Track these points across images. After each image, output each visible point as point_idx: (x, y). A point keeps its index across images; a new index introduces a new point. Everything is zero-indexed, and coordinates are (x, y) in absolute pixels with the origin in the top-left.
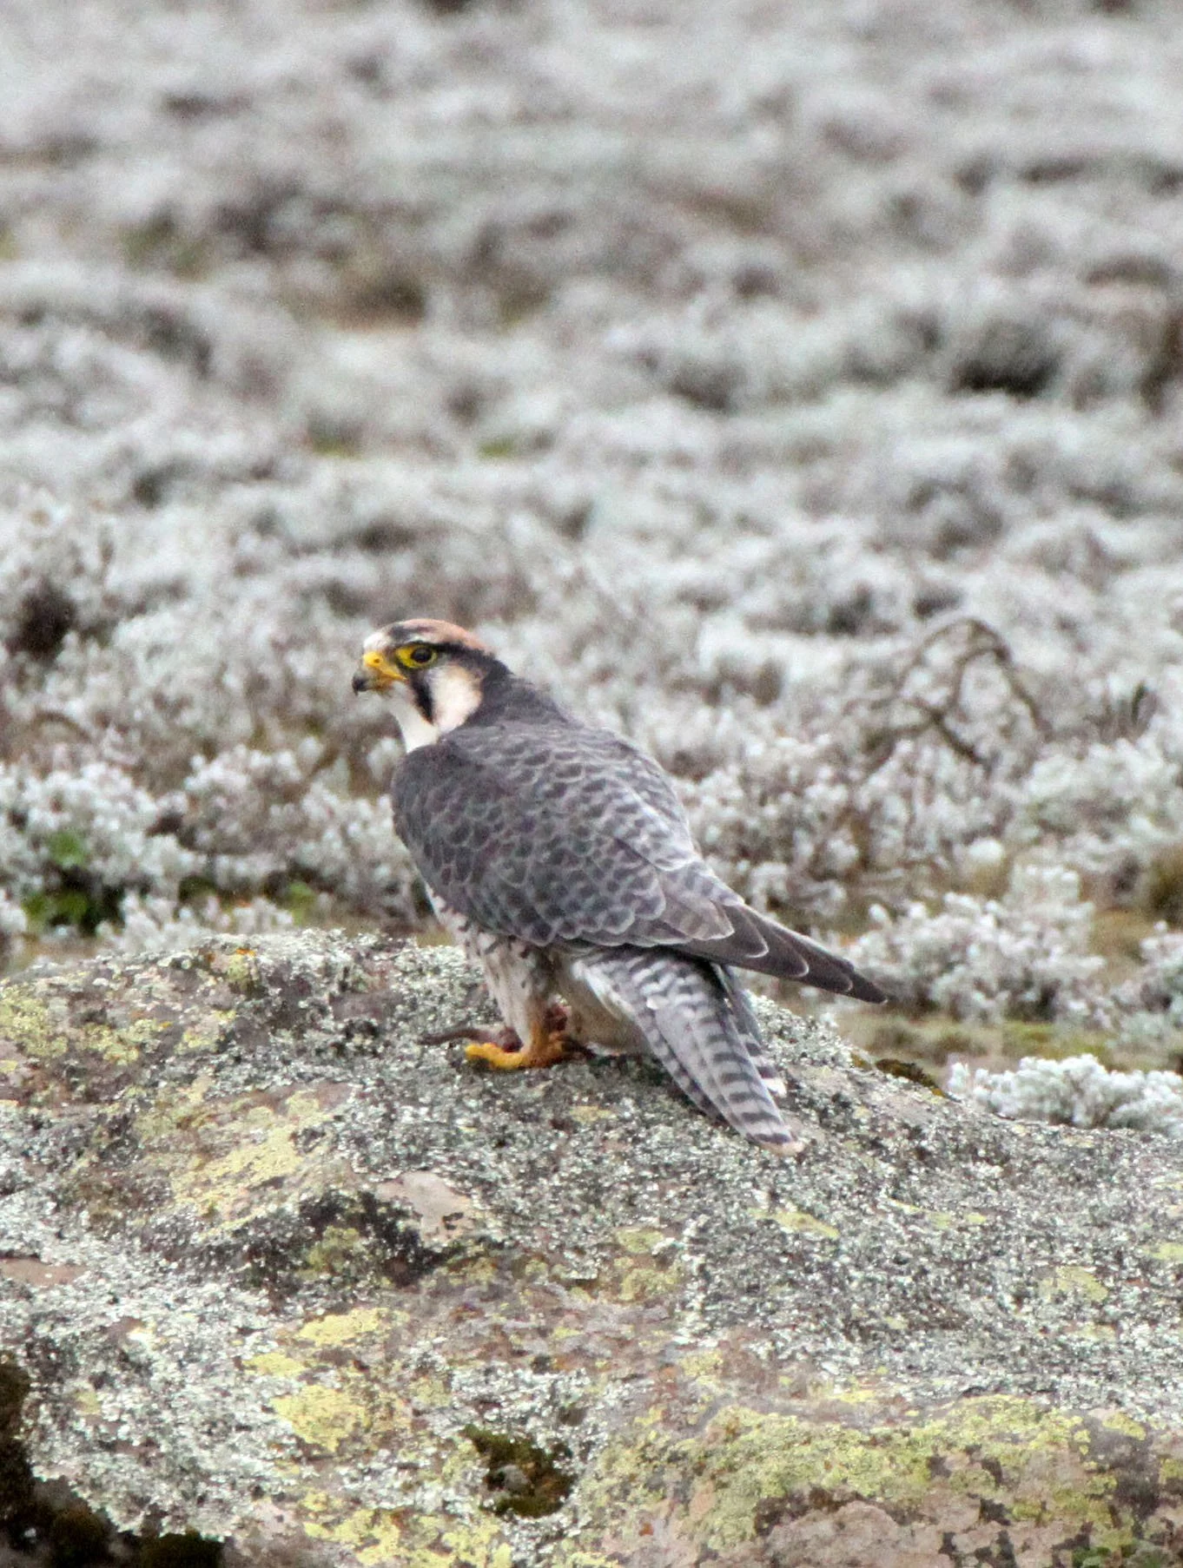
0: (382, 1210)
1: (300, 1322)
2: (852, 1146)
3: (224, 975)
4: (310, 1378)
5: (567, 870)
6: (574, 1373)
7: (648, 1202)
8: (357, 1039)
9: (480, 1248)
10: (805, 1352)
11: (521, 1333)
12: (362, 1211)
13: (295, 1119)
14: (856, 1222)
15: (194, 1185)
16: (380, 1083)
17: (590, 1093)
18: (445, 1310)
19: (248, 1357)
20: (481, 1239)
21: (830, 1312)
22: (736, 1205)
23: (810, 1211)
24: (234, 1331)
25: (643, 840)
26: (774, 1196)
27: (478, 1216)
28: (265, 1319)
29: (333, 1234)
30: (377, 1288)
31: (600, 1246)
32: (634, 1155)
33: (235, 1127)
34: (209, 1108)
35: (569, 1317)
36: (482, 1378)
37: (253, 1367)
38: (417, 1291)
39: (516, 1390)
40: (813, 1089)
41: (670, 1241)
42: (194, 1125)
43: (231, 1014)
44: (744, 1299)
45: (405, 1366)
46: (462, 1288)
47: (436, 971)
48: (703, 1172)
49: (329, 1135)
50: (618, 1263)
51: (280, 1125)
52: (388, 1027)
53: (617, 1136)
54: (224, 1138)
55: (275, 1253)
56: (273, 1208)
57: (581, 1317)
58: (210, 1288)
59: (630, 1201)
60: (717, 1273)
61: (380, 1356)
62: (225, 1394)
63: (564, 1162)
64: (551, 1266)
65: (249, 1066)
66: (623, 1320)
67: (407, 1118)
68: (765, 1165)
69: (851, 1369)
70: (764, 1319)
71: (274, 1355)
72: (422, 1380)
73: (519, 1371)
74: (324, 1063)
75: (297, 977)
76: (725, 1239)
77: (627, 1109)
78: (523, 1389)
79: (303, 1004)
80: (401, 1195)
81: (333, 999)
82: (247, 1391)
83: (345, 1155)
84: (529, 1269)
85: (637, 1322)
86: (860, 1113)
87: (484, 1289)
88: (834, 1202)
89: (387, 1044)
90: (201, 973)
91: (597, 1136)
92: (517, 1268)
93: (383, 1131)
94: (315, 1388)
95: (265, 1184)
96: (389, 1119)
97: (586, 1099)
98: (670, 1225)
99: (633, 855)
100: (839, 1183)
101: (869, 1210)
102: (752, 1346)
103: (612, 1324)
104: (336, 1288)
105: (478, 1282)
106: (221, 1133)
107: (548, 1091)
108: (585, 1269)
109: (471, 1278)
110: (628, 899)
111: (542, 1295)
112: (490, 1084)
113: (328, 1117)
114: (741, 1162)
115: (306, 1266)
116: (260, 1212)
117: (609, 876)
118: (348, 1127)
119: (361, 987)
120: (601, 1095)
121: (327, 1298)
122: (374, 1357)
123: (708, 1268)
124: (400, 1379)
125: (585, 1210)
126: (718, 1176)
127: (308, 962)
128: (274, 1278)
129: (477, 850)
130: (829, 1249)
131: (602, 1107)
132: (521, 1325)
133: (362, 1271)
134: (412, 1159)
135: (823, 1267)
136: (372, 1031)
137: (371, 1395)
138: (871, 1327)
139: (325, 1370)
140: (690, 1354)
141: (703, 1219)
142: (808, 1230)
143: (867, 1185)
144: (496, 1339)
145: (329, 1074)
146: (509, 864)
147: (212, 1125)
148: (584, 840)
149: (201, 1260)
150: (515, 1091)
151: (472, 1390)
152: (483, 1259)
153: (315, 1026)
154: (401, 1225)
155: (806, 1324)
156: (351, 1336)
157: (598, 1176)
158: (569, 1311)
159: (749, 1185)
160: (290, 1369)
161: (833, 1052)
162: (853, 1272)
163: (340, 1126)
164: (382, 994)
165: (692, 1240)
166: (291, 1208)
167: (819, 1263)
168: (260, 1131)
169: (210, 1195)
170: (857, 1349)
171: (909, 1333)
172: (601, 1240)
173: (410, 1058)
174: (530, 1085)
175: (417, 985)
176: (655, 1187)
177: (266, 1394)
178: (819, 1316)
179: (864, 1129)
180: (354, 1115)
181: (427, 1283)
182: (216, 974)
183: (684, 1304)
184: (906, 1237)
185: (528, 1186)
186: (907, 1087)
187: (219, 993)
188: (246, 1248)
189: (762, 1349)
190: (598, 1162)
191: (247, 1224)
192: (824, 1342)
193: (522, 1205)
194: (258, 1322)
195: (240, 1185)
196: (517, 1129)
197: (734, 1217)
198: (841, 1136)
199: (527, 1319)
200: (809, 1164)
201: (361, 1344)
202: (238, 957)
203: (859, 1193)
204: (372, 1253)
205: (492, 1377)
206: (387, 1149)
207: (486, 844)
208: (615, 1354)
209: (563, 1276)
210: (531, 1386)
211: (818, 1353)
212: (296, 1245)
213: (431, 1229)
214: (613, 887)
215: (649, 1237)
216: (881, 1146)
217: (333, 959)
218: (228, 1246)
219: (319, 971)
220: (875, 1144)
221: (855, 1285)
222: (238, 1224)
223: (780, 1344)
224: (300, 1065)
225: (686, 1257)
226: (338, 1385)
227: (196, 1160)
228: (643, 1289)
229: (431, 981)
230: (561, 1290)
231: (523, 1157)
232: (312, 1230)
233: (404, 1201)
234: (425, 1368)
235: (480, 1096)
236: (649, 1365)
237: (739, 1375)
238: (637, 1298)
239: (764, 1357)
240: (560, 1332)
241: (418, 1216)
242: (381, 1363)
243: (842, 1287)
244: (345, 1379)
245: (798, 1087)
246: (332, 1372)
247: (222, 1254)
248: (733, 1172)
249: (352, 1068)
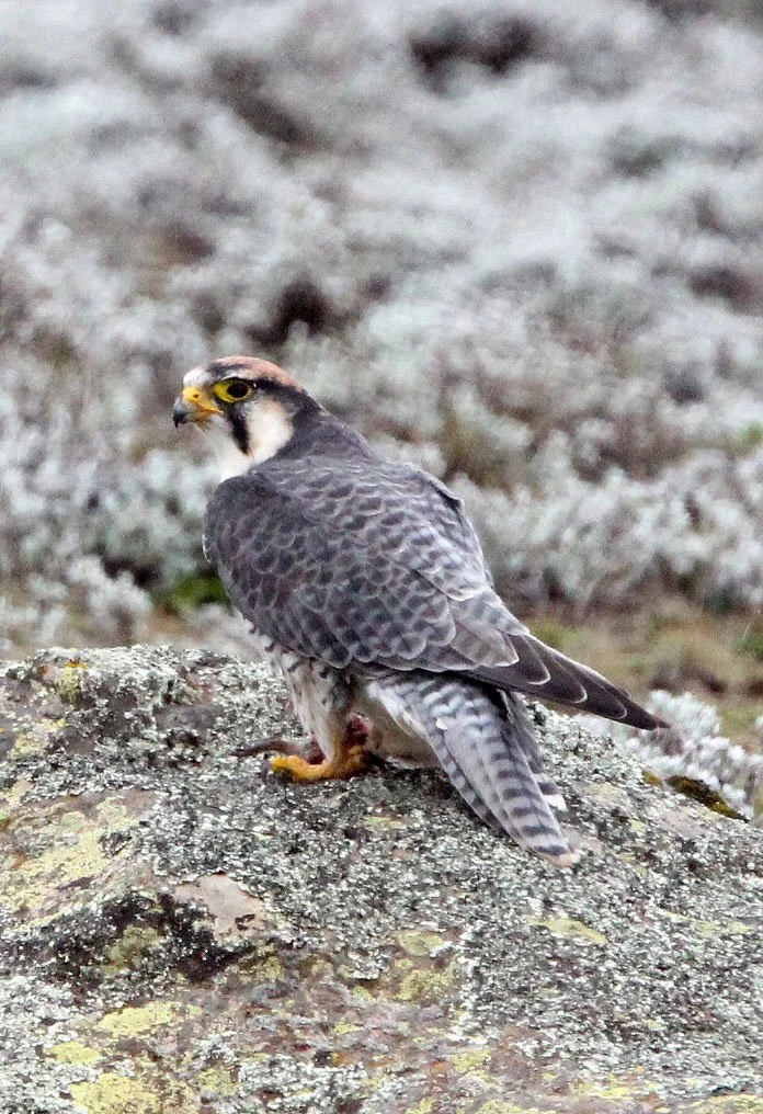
0: (179, 911)
1: (99, 1014)
2: (629, 857)
3: (56, 687)
4: (108, 1068)
5: (363, 597)
6: (352, 1067)
7: (429, 907)
8: (178, 749)
9: (270, 948)
10: (569, 1051)
11: (303, 1028)
12: (161, 911)
13: (105, 823)
14: (623, 929)
15: (9, 883)
16: (185, 791)
17: (383, 804)
18: (235, 1006)
19: (48, 1046)
20: (272, 940)
21: (594, 1014)
22: (512, 911)
23: (580, 918)
24: (38, 1021)
25: (437, 571)
26: (547, 903)
27: (270, 917)
28: (67, 1010)
29: (133, 933)
30: (172, 983)
31: (382, 948)
32: (418, 863)
33: (49, 830)
34: (26, 812)
35: (350, 1014)
36: (267, 1070)
37: (53, 1056)
38: (210, 987)
39: (298, 1081)
40: (594, 804)
41: (448, 944)
42: (11, 828)
43: (61, 723)
44: (515, 1000)
45: (196, 1057)
46: (251, 986)
47: (255, 686)
48: (483, 880)
49: (134, 839)
50: (398, 964)
51: (91, 828)
52: (208, 737)
53: (406, 846)
54: (38, 841)
55: (78, 949)
56: (78, 907)
57: (360, 1013)
58: (18, 980)
59: (413, 906)
60: (490, 975)
61: (173, 1047)
62: (27, 1080)
63: (352, 869)
64: (336, 965)
65: (65, 772)
66: (401, 1018)
67: (207, 826)
68: (542, 874)
69: (610, 1067)
70: (532, 1019)
71: (73, 1046)
72: (211, 1071)
73: (301, 1064)
74: (135, 772)
75: (124, 689)
76: (500, 943)
77: (416, 820)
78: (304, 1081)
79: (128, 715)
80: (197, 897)
81: (156, 710)
82: (47, 1077)
83: (147, 858)
84: (315, 969)
85: (413, 1020)
86: (637, 827)
87: (272, 986)
88: (602, 910)
89: (206, 754)
90: (35, 684)
91: (386, 846)
92: (304, 967)
93: (183, 837)
94: (111, 1075)
95: (74, 884)
96: (190, 826)
97: (379, 811)
98: (448, 929)
99: (427, 585)
100: (611, 892)
101: (637, 918)
102: (519, 1044)
103: (391, 1021)
104: (134, 984)
105: (267, 980)
106: (37, 836)
107: (345, 801)
108: (368, 969)
109: (260, 976)
110: (420, 626)
111: (325, 993)
112: (291, 794)
113: (135, 822)
114: (519, 871)
115: (108, 961)
116: (66, 910)
117: (404, 603)
118: (152, 833)
119: (185, 700)
120: (393, 807)
121: (126, 991)
122: (167, 1048)
123: (483, 970)
124: (190, 1069)
125: (371, 914)
126: (496, 885)
127: (135, 676)
128: (77, 972)
129: (281, 576)
130: (597, 954)
131: (395, 818)
132: (305, 1020)
133: (160, 967)
134: (208, 863)
135: (590, 971)
136: (192, 741)
137: (162, 1084)
138: (632, 1029)
139: (120, 1059)
140: (463, 1050)
141: (479, 924)
142: (578, 936)
143: (637, 894)
144: (283, 1034)
145: (138, 782)
146: (310, 591)
147: (28, 828)
148: (381, 570)
149: (10, 954)
150: (313, 802)
151: (257, 1081)
152: (272, 959)
153: (137, 735)
154: (197, 925)
155: (569, 1025)
156: (147, 1027)
157: (384, 882)
158: (351, 1008)
159: (525, 893)
160: (87, 1058)
161: (624, 768)
162: (617, 976)
163: (145, 831)
164: (203, 706)
165: (469, 944)
166: (95, 907)
167: (586, 967)
168: (72, 834)
169: (22, 893)
170: (617, 1050)
171: (668, 1035)
172: (384, 943)
173: (227, 767)
174: (327, 795)
175: (236, 699)
176: (437, 893)
177: (64, 1081)
178: (583, 1017)
179: (640, 842)
180: (158, 822)
181: (220, 980)
182: (50, 685)
183: (458, 1004)
184: (670, 945)
185: (318, 891)
186: (683, 803)
187: (50, 703)
188: (52, 944)
189: (528, 1047)
190: (384, 869)
191: (54, 921)
192: (587, 1042)
193: (311, 908)
194: (60, 1013)
195: (51, 885)
196: (310, 836)
197: (509, 924)
198: (617, 848)
199: (312, 1015)
200: (585, 874)
201: (155, 1035)
202: (69, 670)
203: (629, 901)
204: (169, 951)
205: (277, 1069)
206: (186, 854)
207: (290, 571)
208: (393, 1049)
209: (347, 975)
210: (312, 1078)
211: (581, 1052)
212: (98, 942)
213: (225, 930)
214: (407, 614)
215: (429, 940)
216: (655, 858)
217: (158, 673)
218: (36, 942)
219: (144, 684)
220: (649, 856)
221: (619, 987)
222: (46, 921)
223: (545, 1043)
224: (111, 772)
225: (462, 960)
226: (132, 1074)
227: (12, 860)
228: (421, 989)
229: (250, 695)
230: (344, 989)
231: (314, 864)
232: (114, 928)
233: (200, 903)
234: (213, 1060)
235: (278, 805)
236: (423, 1061)
237: (505, 1072)
238: (415, 997)
239: (530, 1054)
240: (341, 1028)
241: (212, 917)
242: (173, 1054)
243: (607, 990)
244: (139, 1068)
245: (580, 802)
246: (127, 1061)
247: (30, 950)
248: (511, 880)
249: (160, 777)
